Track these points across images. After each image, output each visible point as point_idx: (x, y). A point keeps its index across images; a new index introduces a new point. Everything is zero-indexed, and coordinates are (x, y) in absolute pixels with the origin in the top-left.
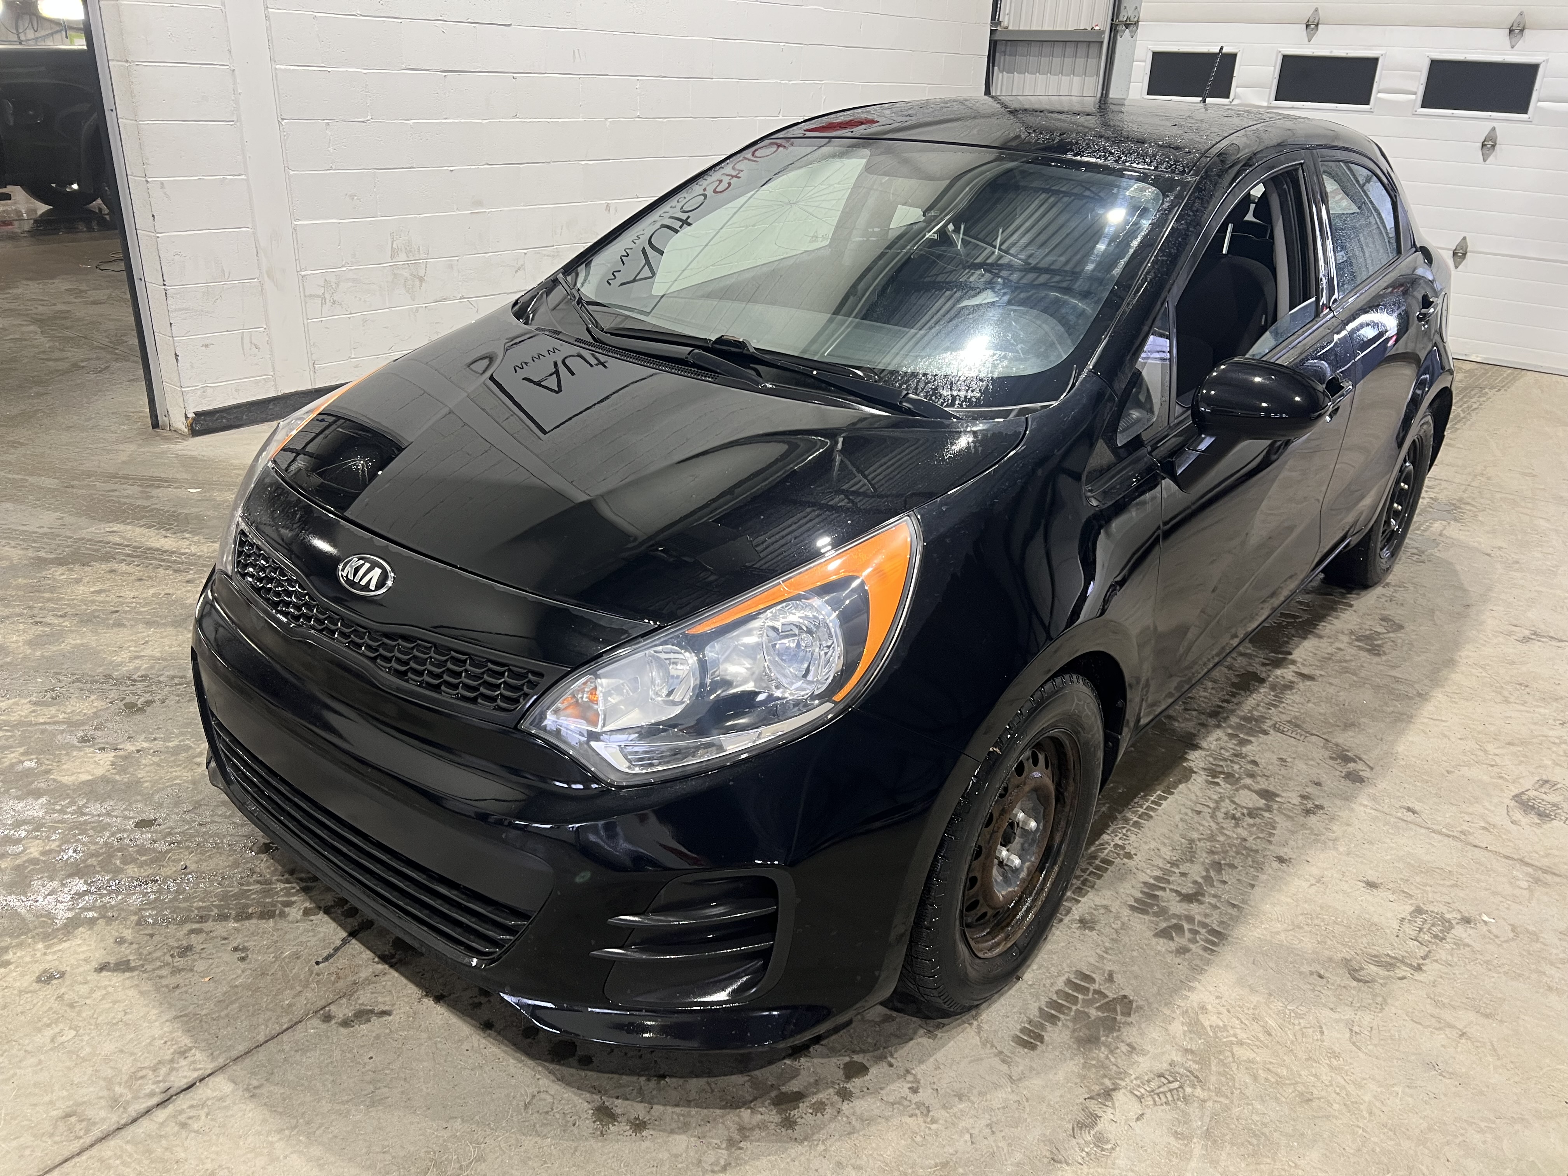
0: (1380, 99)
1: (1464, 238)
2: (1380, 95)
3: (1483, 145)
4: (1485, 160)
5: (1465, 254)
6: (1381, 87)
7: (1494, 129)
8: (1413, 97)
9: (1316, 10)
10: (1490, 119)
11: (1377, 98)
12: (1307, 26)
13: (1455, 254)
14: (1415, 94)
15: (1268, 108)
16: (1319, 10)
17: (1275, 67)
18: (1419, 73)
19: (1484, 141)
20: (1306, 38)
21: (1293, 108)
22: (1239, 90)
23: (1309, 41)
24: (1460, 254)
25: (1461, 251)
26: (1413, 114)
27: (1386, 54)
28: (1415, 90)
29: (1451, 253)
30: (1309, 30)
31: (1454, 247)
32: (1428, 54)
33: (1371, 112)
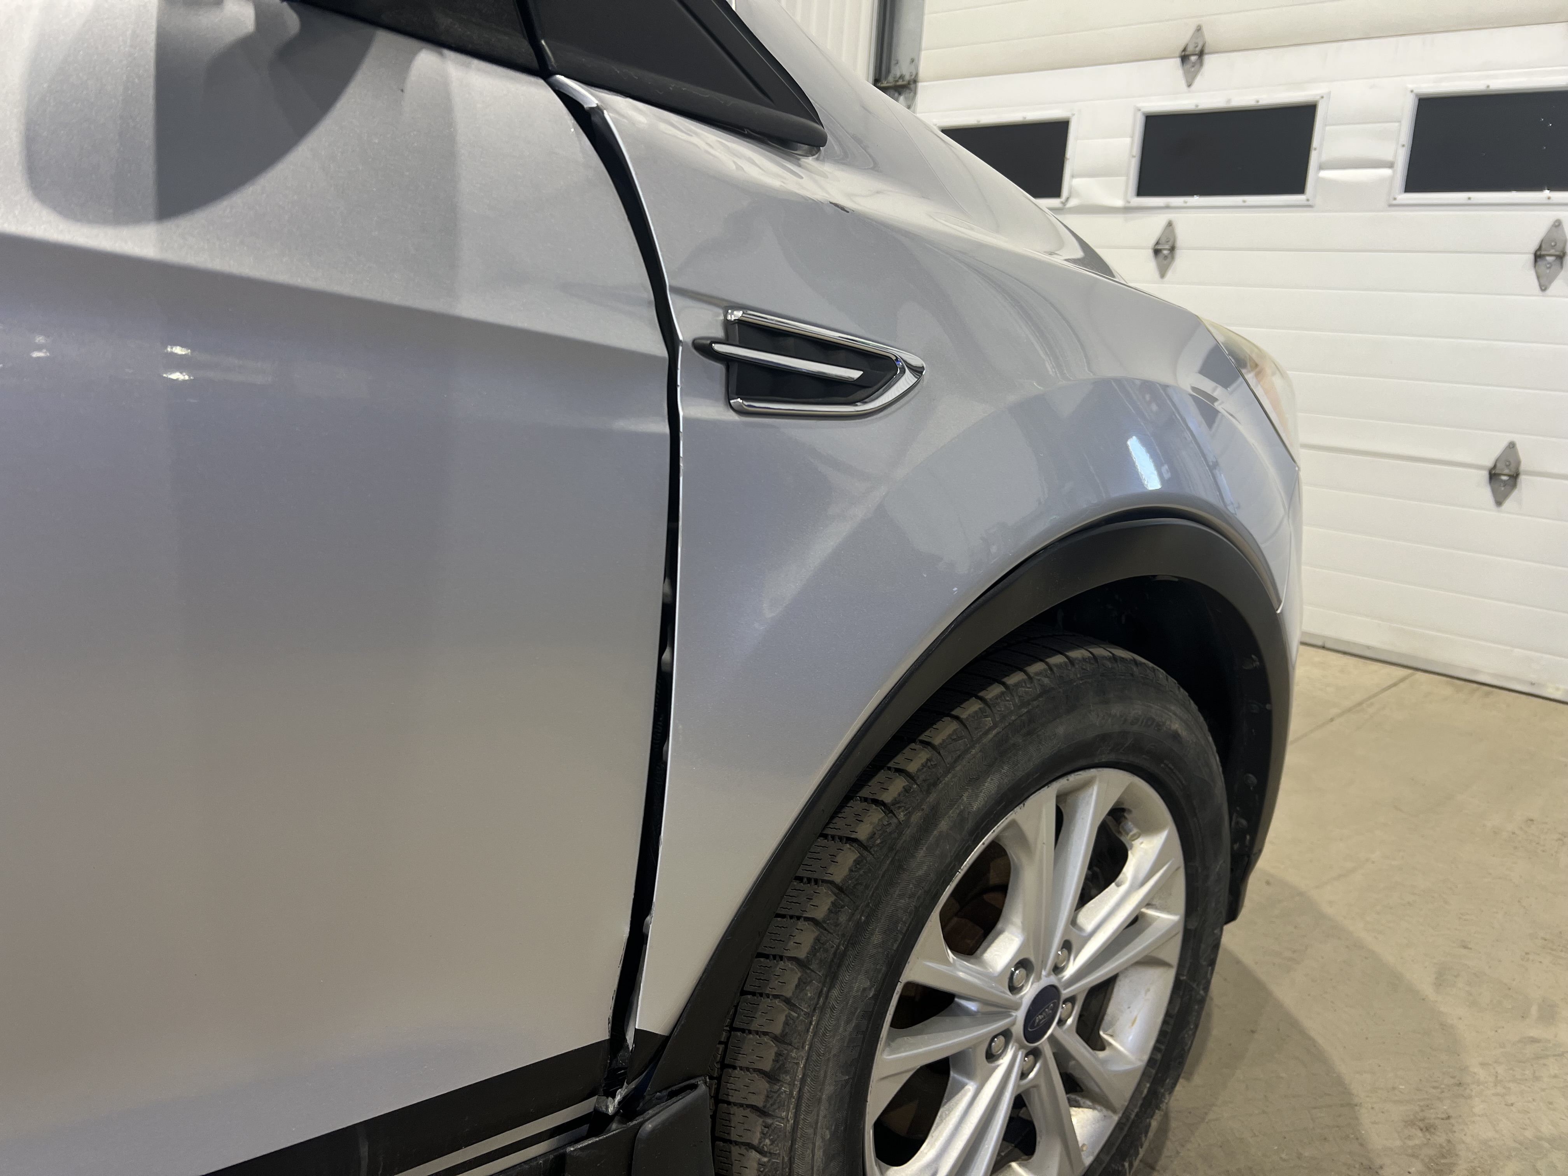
0: (1323, 180)
1: (1512, 446)
2: (1324, 174)
3: (1538, 256)
4: (1543, 288)
5: (1515, 477)
6: (1325, 157)
7: (1558, 224)
8: (1387, 172)
9: (1199, 29)
10: (1549, 204)
11: (1319, 180)
12: (1184, 58)
13: (1493, 476)
14: (1391, 165)
15: (1127, 210)
16: (1204, 29)
17: (1132, 137)
18: (1397, 124)
19: (1540, 248)
20: (1183, 83)
21: (1167, 207)
22: (1076, 182)
23: (1189, 86)
24: (1504, 478)
25: (1506, 471)
26: (1391, 205)
27: (1329, 93)
28: (1390, 158)
29: (1485, 474)
30: (1188, 66)
31: (1489, 463)
32: (1410, 86)
33: (1308, 206)
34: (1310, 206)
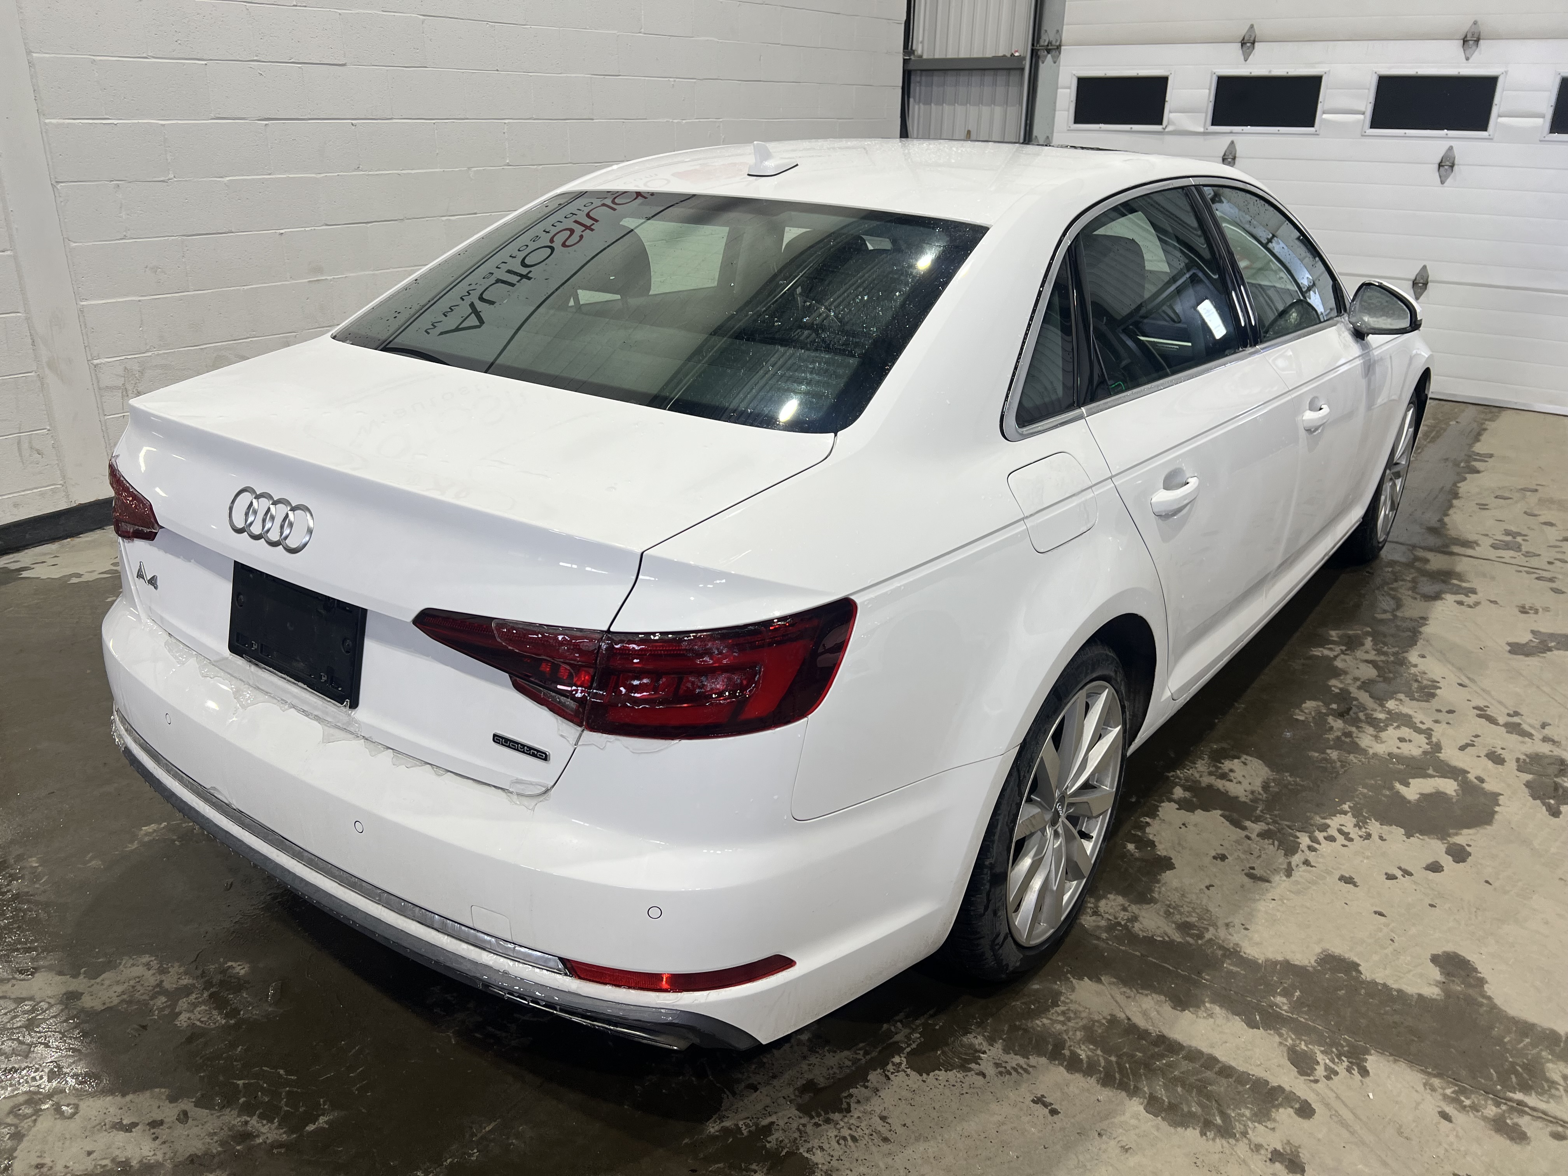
0: (1325, 120)
1: (1425, 267)
2: (1325, 116)
3: (1440, 165)
4: (1442, 182)
5: (1425, 284)
6: (1326, 107)
7: (1451, 148)
8: (1361, 117)
9: (1252, 26)
10: (1446, 137)
11: (1322, 119)
12: (1243, 44)
13: (1415, 283)
14: (1363, 113)
15: (1205, 134)
16: (1255, 27)
17: (1210, 89)
18: (1367, 91)
19: (1441, 162)
20: (1242, 58)
21: (1231, 133)
22: (1172, 115)
23: (1246, 61)
24: (1420, 285)
25: (1422, 281)
26: (1362, 136)
27: (1329, 71)
28: (1363, 109)
29: (1411, 283)
30: (1244, 48)
31: (1413, 277)
32: (1375, 70)
33: (1316, 134)
34: (1317, 135)
